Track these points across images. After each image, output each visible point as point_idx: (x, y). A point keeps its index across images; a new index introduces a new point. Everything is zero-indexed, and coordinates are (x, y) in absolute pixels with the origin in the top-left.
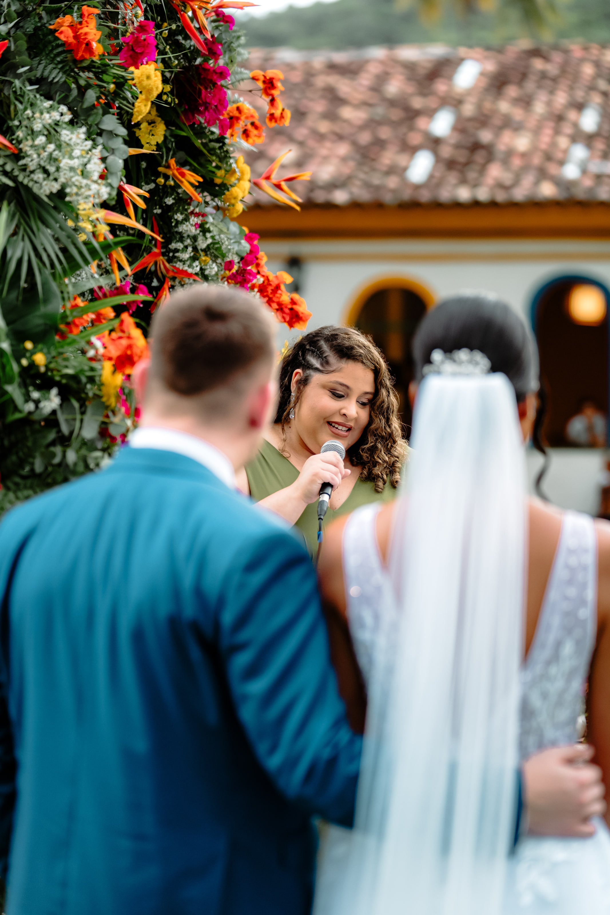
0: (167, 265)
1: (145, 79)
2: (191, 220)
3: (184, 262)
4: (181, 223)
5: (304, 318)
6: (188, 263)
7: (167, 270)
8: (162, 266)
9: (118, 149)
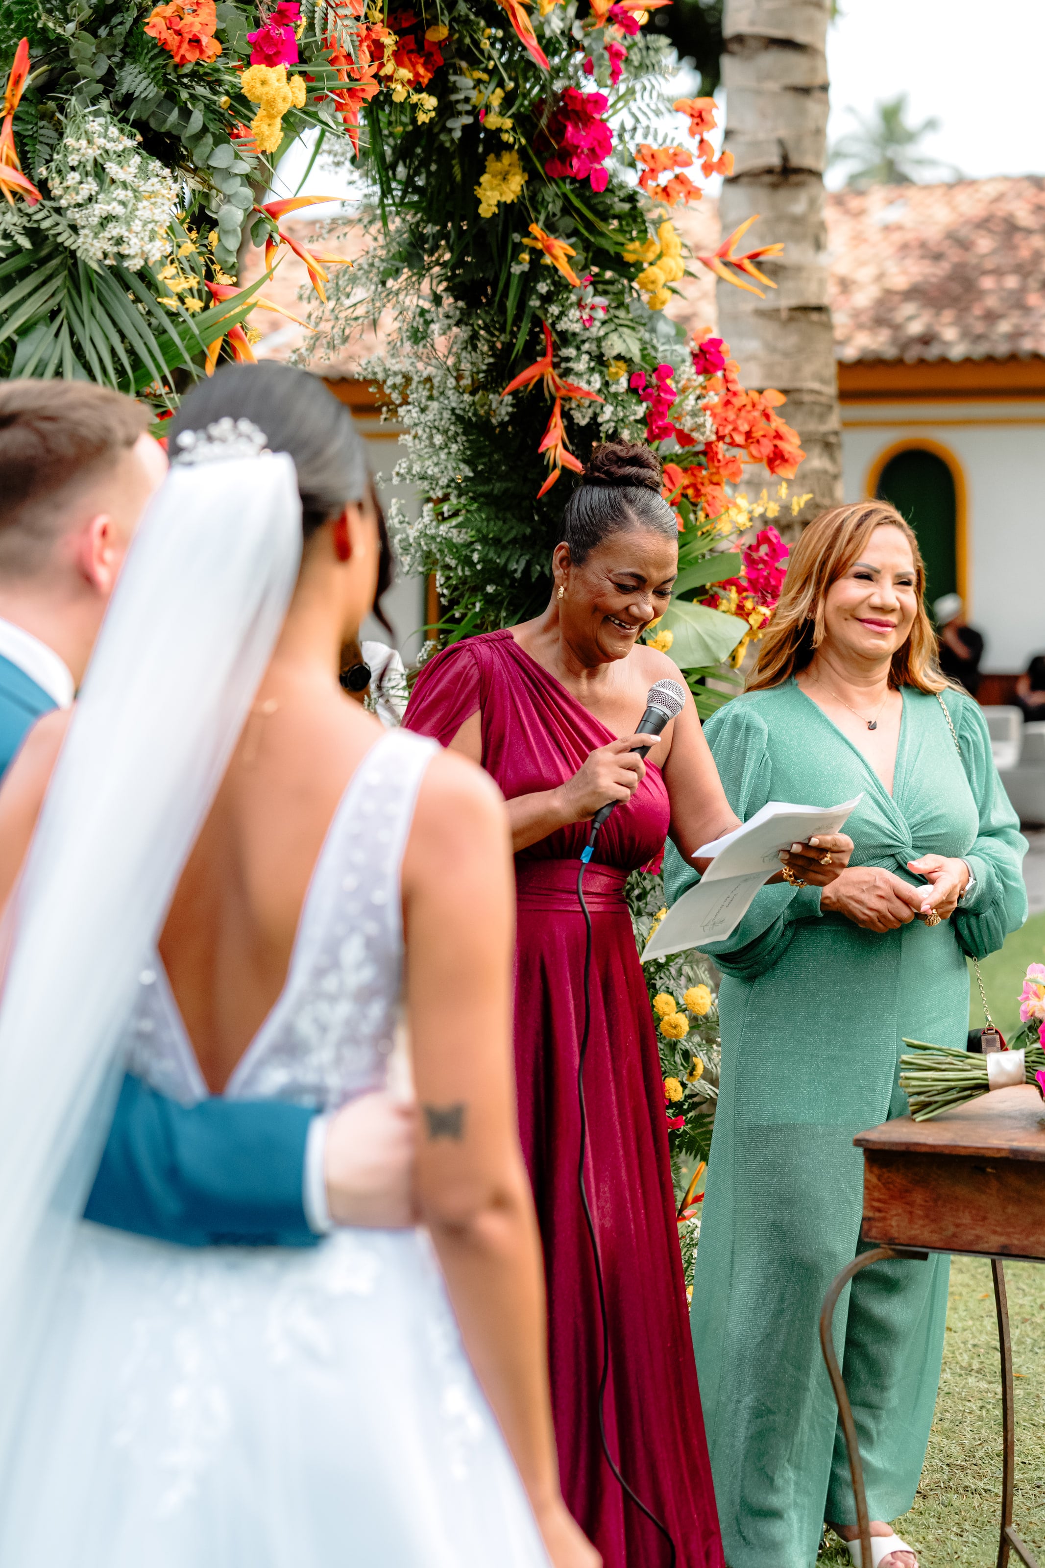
0: (557, 379)
1: (258, 85)
2: (570, 315)
3: (579, 375)
4: (559, 317)
5: (791, 460)
6: (586, 377)
7: (558, 388)
8: (551, 382)
9: (236, 194)
